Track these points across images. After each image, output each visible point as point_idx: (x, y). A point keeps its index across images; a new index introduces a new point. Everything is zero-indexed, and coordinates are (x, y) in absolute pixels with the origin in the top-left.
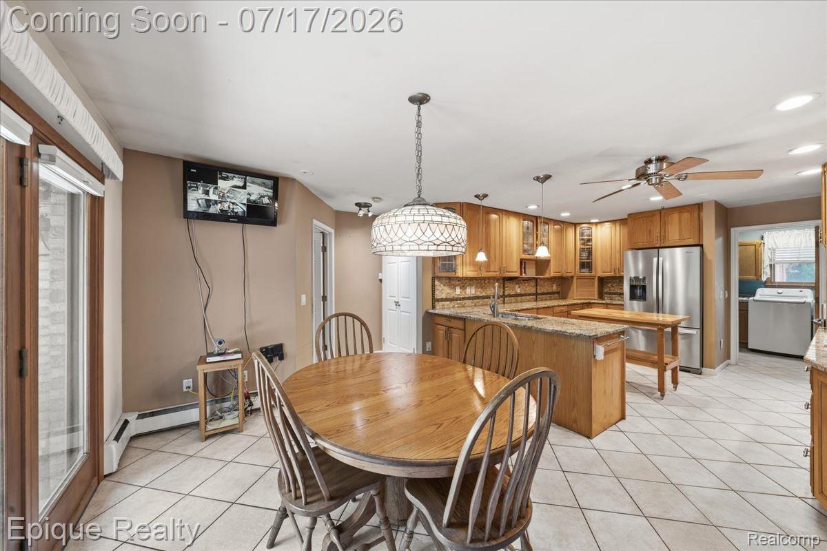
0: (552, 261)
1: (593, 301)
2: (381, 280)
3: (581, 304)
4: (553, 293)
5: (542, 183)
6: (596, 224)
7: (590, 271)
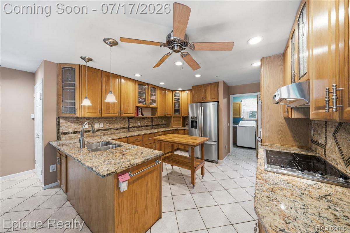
0: (158, 108)
1: (179, 128)
2: (34, 119)
3: (172, 130)
4: (163, 125)
5: (111, 46)
6: (182, 91)
7: (179, 114)
